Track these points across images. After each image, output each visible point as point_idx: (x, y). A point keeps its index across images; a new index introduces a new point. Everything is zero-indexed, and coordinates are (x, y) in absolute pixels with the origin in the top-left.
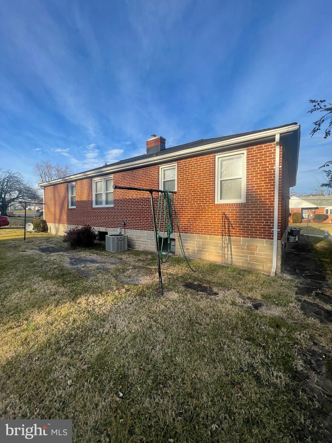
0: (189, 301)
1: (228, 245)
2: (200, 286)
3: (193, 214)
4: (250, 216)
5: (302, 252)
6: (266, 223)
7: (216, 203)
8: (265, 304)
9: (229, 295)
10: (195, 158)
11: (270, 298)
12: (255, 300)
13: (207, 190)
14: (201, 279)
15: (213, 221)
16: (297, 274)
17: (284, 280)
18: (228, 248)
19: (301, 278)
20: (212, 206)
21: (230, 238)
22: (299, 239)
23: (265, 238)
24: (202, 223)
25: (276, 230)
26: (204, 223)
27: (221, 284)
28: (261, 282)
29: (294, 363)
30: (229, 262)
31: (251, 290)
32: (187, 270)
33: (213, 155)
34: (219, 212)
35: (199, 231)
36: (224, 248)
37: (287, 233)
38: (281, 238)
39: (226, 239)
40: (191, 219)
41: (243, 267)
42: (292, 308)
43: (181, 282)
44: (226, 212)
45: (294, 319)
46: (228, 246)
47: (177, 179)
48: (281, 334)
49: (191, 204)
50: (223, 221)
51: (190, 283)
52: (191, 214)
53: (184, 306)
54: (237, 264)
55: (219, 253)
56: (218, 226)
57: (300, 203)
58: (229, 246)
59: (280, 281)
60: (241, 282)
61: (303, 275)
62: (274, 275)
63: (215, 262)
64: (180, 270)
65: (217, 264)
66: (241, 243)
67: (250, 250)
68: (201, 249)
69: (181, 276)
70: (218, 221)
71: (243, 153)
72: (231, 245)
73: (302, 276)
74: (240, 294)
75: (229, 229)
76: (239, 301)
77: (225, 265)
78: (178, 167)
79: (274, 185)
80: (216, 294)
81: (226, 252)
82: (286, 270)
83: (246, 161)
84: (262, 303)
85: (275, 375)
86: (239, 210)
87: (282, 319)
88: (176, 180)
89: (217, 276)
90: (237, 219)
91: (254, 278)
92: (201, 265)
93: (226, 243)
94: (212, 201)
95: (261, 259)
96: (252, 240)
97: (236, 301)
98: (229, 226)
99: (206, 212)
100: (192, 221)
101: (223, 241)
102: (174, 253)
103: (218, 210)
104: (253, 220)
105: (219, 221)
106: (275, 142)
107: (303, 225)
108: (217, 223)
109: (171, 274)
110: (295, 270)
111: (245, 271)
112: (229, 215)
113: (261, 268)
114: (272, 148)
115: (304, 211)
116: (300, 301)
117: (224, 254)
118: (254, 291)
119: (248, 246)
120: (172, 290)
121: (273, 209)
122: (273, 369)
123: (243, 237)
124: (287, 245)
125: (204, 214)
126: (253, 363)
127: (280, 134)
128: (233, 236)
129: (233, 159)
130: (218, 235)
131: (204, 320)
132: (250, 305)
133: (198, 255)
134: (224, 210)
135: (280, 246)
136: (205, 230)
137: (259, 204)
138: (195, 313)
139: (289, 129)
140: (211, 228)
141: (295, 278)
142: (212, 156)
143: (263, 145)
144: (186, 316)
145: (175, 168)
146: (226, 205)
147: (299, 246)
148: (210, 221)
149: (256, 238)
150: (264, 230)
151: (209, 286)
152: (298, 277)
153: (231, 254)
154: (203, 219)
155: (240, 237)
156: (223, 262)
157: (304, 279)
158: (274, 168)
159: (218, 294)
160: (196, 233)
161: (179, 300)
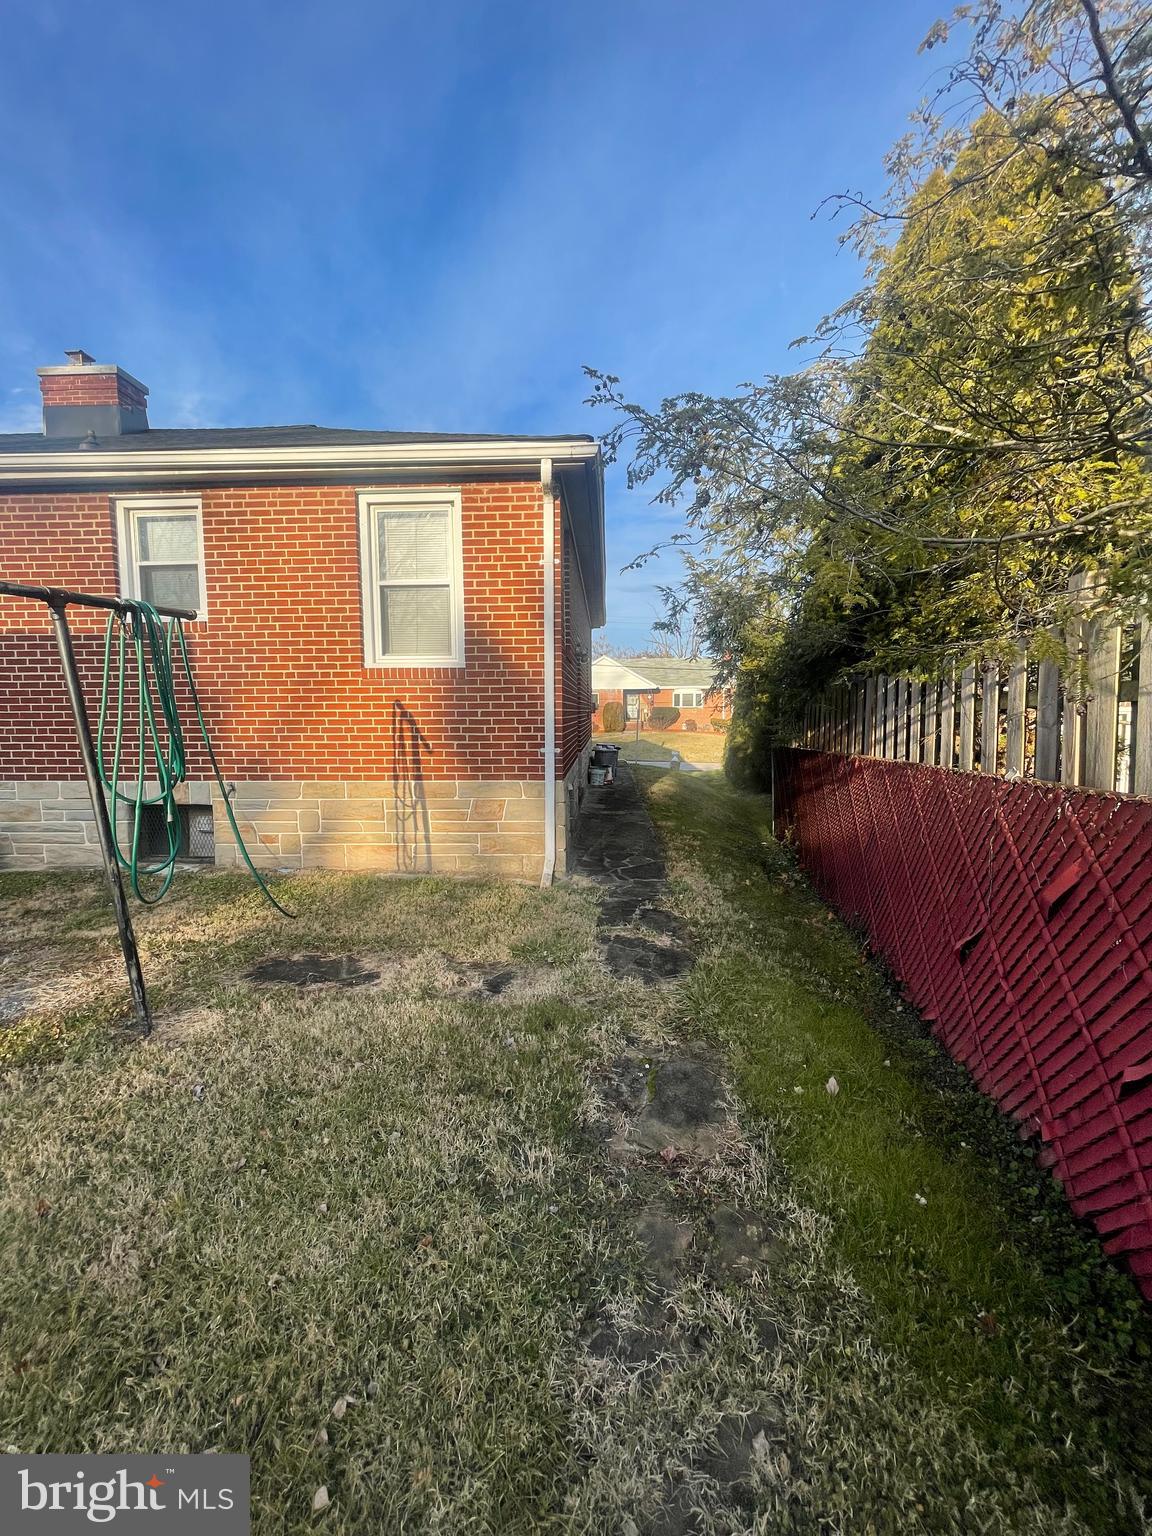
0: (268, 1025)
1: (414, 807)
2: (313, 962)
3: (281, 707)
4: (480, 711)
5: (619, 809)
6: (524, 730)
7: (369, 664)
8: (520, 973)
9: (413, 970)
10: (279, 490)
11: (535, 950)
12: (493, 966)
13: (332, 618)
14: (319, 938)
15: (359, 730)
16: (604, 870)
17: (574, 891)
18: (415, 818)
19: (612, 881)
20: (353, 674)
21: (421, 786)
22: (614, 775)
23: (523, 777)
24: (322, 738)
25: (550, 752)
26: (329, 738)
27: (388, 942)
28: (514, 908)
29: (580, 1110)
30: (422, 864)
31: (483, 939)
32: (265, 919)
33: (349, 489)
34: (380, 698)
35: (309, 769)
36: (404, 820)
37: (585, 761)
38: (565, 775)
39: (407, 791)
40: (276, 723)
41: (464, 874)
42: (586, 964)
43: (239, 964)
44: (404, 698)
45: (591, 994)
46: (414, 813)
47: (208, 564)
48: (555, 1044)
49: (272, 667)
50: (394, 730)
51: (276, 963)
52: (274, 707)
53: (247, 1050)
54: (448, 867)
55: (387, 838)
56: (381, 746)
57: (620, 677)
58: (419, 810)
59: (563, 897)
60: (456, 922)
61: (619, 870)
62: (548, 884)
63: (376, 871)
64: (234, 922)
65: (378, 878)
66: (456, 798)
67: (484, 815)
68: (320, 832)
69: (237, 945)
70: (379, 729)
71: (452, 503)
72: (424, 807)
73: (616, 872)
74: (451, 959)
75: (416, 754)
76: (445, 979)
77: (406, 876)
78: (205, 515)
79: (541, 616)
80: (372, 977)
81: (410, 833)
82: (581, 863)
83: (459, 530)
84: (514, 970)
85: (532, 1160)
86: (446, 691)
87: (561, 1001)
88: (202, 569)
89: (378, 917)
90: (440, 722)
91: (495, 900)
92: (321, 891)
93: (408, 802)
94: (353, 658)
95: (513, 840)
96: (489, 785)
97: (436, 983)
98: (415, 746)
99: (332, 698)
100: (278, 731)
101: (397, 797)
102: (208, 861)
103: (375, 690)
104: (488, 722)
105: (383, 730)
106: (540, 485)
107: (628, 736)
108: (376, 738)
109: (191, 945)
110: (602, 860)
111: (468, 884)
112: (415, 708)
113: (514, 867)
114: (532, 498)
115: (630, 698)
116: (605, 940)
117: (404, 841)
118: (493, 940)
119: (476, 806)
120: (194, 1003)
121: (542, 690)
122: (527, 1146)
123: (461, 778)
124: (586, 795)
125: (328, 706)
126: (477, 1152)
127: (554, 461)
128: (429, 778)
129: (420, 515)
130: (382, 778)
131: (323, 1075)
132: (477, 984)
133: (311, 856)
134: (398, 690)
135: (562, 797)
136: (334, 762)
137: (503, 674)
138: (287, 1064)
139: (574, 451)
140: (353, 754)
141: (600, 883)
142: (347, 495)
143: (510, 486)
144: (250, 1086)
145: (192, 518)
146: (404, 673)
147: (613, 793)
148: (352, 730)
149: (499, 777)
150: (519, 754)
151: (349, 957)
152: (608, 879)
153: (427, 838)
154: (323, 722)
155: (452, 777)
156: (402, 868)
157: (618, 882)
158: (541, 562)
159: (378, 976)
160: (298, 778)
161: (226, 1032)
